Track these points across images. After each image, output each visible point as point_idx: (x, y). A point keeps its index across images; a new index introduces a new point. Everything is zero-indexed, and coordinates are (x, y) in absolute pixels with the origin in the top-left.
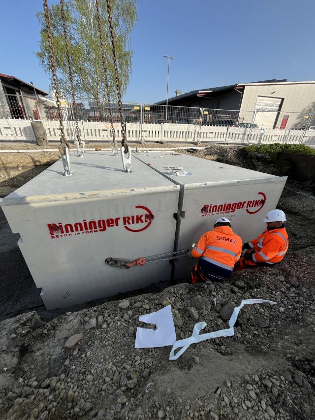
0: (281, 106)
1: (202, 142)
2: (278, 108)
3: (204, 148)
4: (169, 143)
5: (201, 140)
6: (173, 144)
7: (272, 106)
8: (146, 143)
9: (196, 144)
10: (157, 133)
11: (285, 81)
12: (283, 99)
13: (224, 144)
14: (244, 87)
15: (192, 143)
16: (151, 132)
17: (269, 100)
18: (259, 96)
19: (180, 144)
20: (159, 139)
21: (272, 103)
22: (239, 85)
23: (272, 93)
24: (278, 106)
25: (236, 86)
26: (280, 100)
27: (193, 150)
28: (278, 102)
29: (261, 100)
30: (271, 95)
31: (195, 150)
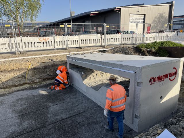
0: (144, 19)
1: (108, 45)
2: (143, 20)
3: (110, 49)
4: (85, 48)
5: (107, 44)
6: (89, 48)
7: (139, 20)
8: (70, 49)
9: (104, 47)
10: (76, 41)
11: (143, 4)
12: (145, 15)
13: (121, 45)
14: (120, 9)
15: (100, 46)
16: (72, 41)
17: (137, 16)
18: (130, 14)
19: (93, 48)
20: (78, 46)
21: (139, 17)
22: (117, 8)
23: (138, 12)
24: (143, 19)
25: (115, 8)
26: (143, 15)
27: (104, 50)
28: (142, 17)
29: (132, 16)
30: (137, 13)
31: (105, 50)
